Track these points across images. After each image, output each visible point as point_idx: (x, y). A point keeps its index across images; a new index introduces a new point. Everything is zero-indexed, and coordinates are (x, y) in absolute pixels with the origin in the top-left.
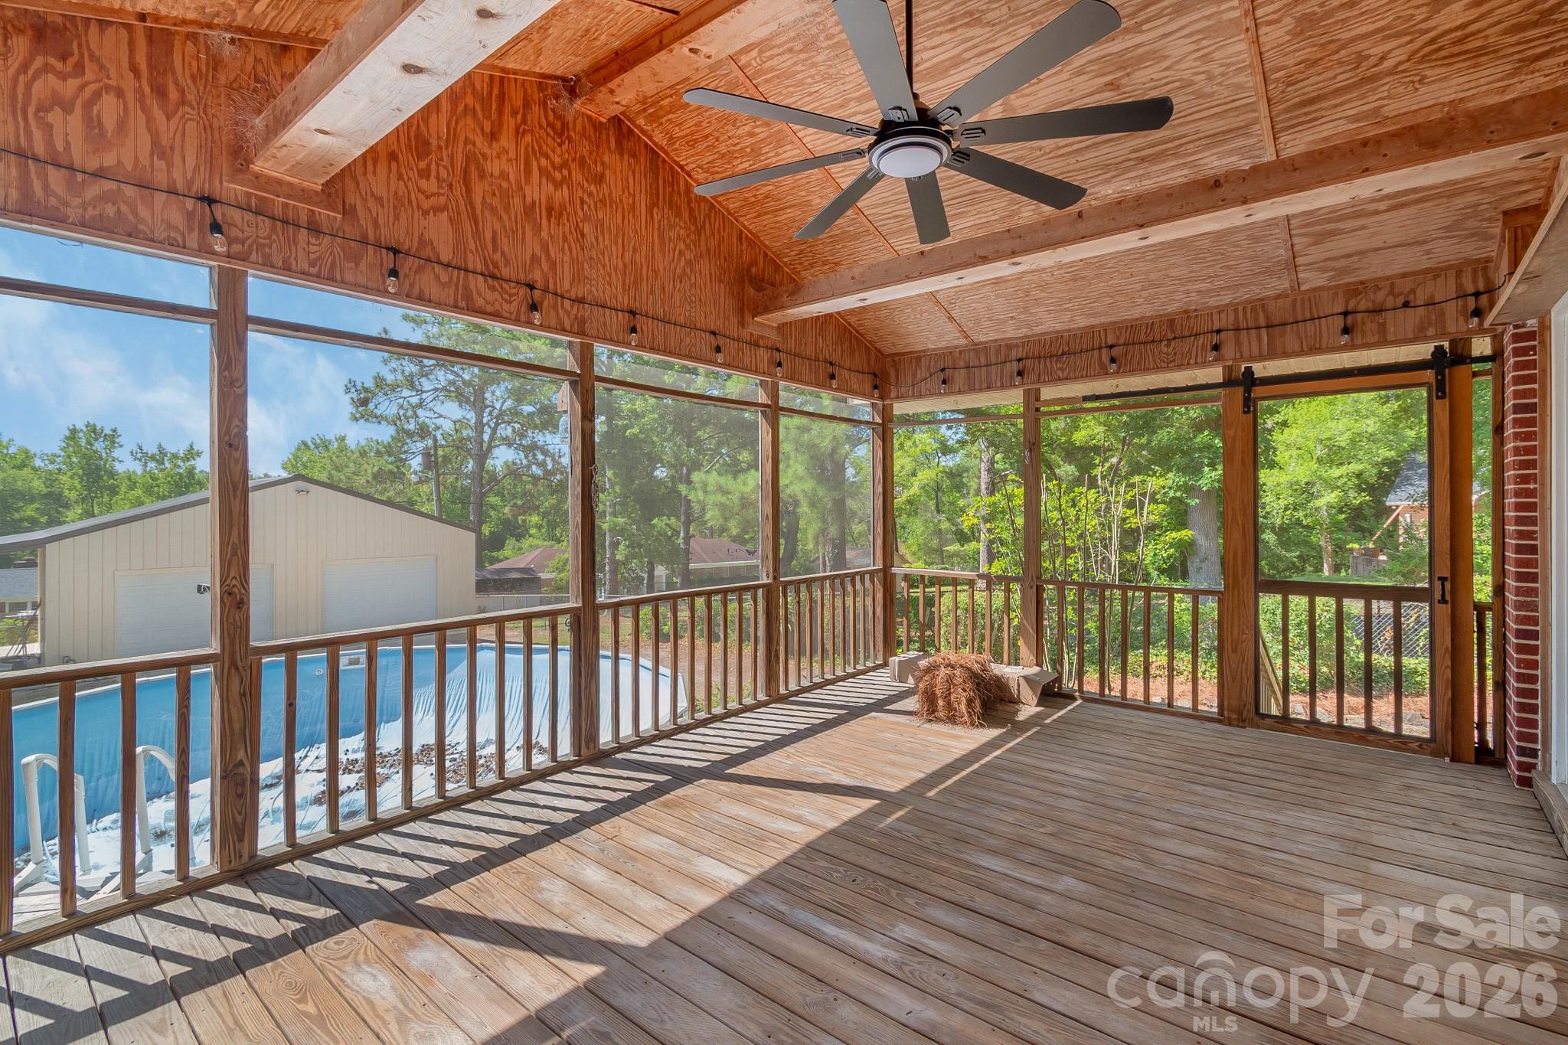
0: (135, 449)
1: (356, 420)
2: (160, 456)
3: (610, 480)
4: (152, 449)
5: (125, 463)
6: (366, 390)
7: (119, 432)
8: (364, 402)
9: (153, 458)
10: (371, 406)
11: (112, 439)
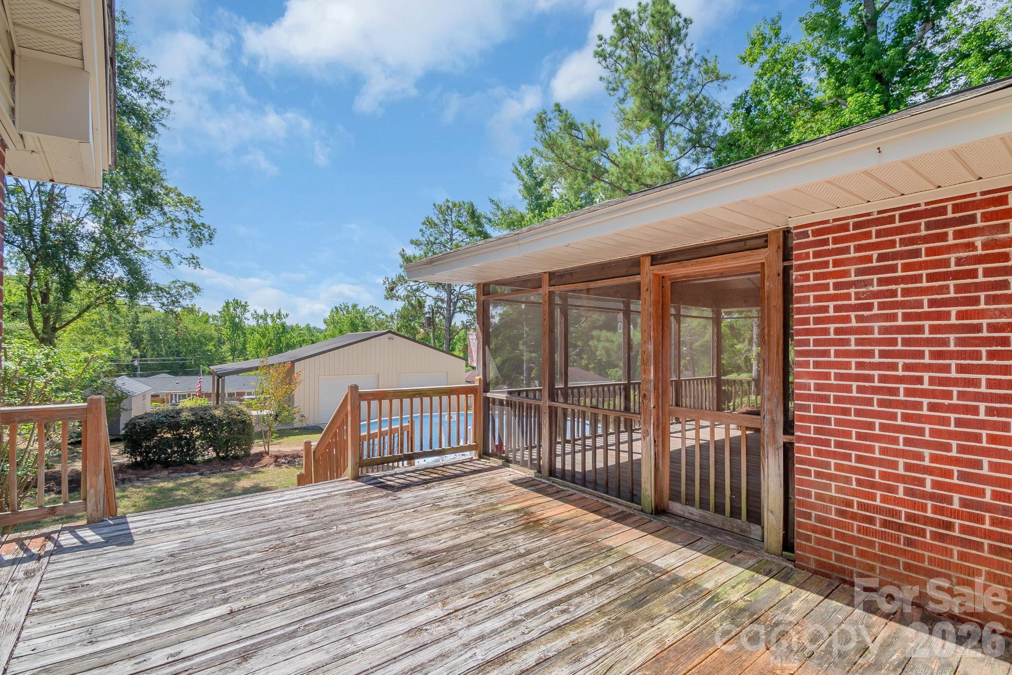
0: (253, 312)
1: (388, 299)
2: (265, 317)
3: (526, 332)
4: (261, 312)
5: (250, 322)
6: (394, 283)
7: (248, 304)
8: (392, 289)
9: (261, 317)
10: (394, 291)
11: (245, 307)
